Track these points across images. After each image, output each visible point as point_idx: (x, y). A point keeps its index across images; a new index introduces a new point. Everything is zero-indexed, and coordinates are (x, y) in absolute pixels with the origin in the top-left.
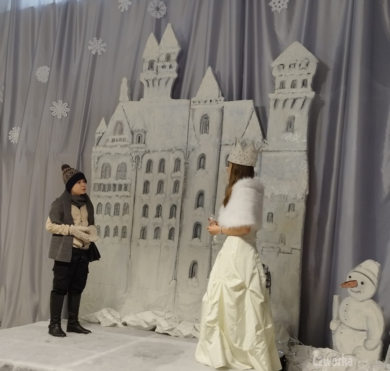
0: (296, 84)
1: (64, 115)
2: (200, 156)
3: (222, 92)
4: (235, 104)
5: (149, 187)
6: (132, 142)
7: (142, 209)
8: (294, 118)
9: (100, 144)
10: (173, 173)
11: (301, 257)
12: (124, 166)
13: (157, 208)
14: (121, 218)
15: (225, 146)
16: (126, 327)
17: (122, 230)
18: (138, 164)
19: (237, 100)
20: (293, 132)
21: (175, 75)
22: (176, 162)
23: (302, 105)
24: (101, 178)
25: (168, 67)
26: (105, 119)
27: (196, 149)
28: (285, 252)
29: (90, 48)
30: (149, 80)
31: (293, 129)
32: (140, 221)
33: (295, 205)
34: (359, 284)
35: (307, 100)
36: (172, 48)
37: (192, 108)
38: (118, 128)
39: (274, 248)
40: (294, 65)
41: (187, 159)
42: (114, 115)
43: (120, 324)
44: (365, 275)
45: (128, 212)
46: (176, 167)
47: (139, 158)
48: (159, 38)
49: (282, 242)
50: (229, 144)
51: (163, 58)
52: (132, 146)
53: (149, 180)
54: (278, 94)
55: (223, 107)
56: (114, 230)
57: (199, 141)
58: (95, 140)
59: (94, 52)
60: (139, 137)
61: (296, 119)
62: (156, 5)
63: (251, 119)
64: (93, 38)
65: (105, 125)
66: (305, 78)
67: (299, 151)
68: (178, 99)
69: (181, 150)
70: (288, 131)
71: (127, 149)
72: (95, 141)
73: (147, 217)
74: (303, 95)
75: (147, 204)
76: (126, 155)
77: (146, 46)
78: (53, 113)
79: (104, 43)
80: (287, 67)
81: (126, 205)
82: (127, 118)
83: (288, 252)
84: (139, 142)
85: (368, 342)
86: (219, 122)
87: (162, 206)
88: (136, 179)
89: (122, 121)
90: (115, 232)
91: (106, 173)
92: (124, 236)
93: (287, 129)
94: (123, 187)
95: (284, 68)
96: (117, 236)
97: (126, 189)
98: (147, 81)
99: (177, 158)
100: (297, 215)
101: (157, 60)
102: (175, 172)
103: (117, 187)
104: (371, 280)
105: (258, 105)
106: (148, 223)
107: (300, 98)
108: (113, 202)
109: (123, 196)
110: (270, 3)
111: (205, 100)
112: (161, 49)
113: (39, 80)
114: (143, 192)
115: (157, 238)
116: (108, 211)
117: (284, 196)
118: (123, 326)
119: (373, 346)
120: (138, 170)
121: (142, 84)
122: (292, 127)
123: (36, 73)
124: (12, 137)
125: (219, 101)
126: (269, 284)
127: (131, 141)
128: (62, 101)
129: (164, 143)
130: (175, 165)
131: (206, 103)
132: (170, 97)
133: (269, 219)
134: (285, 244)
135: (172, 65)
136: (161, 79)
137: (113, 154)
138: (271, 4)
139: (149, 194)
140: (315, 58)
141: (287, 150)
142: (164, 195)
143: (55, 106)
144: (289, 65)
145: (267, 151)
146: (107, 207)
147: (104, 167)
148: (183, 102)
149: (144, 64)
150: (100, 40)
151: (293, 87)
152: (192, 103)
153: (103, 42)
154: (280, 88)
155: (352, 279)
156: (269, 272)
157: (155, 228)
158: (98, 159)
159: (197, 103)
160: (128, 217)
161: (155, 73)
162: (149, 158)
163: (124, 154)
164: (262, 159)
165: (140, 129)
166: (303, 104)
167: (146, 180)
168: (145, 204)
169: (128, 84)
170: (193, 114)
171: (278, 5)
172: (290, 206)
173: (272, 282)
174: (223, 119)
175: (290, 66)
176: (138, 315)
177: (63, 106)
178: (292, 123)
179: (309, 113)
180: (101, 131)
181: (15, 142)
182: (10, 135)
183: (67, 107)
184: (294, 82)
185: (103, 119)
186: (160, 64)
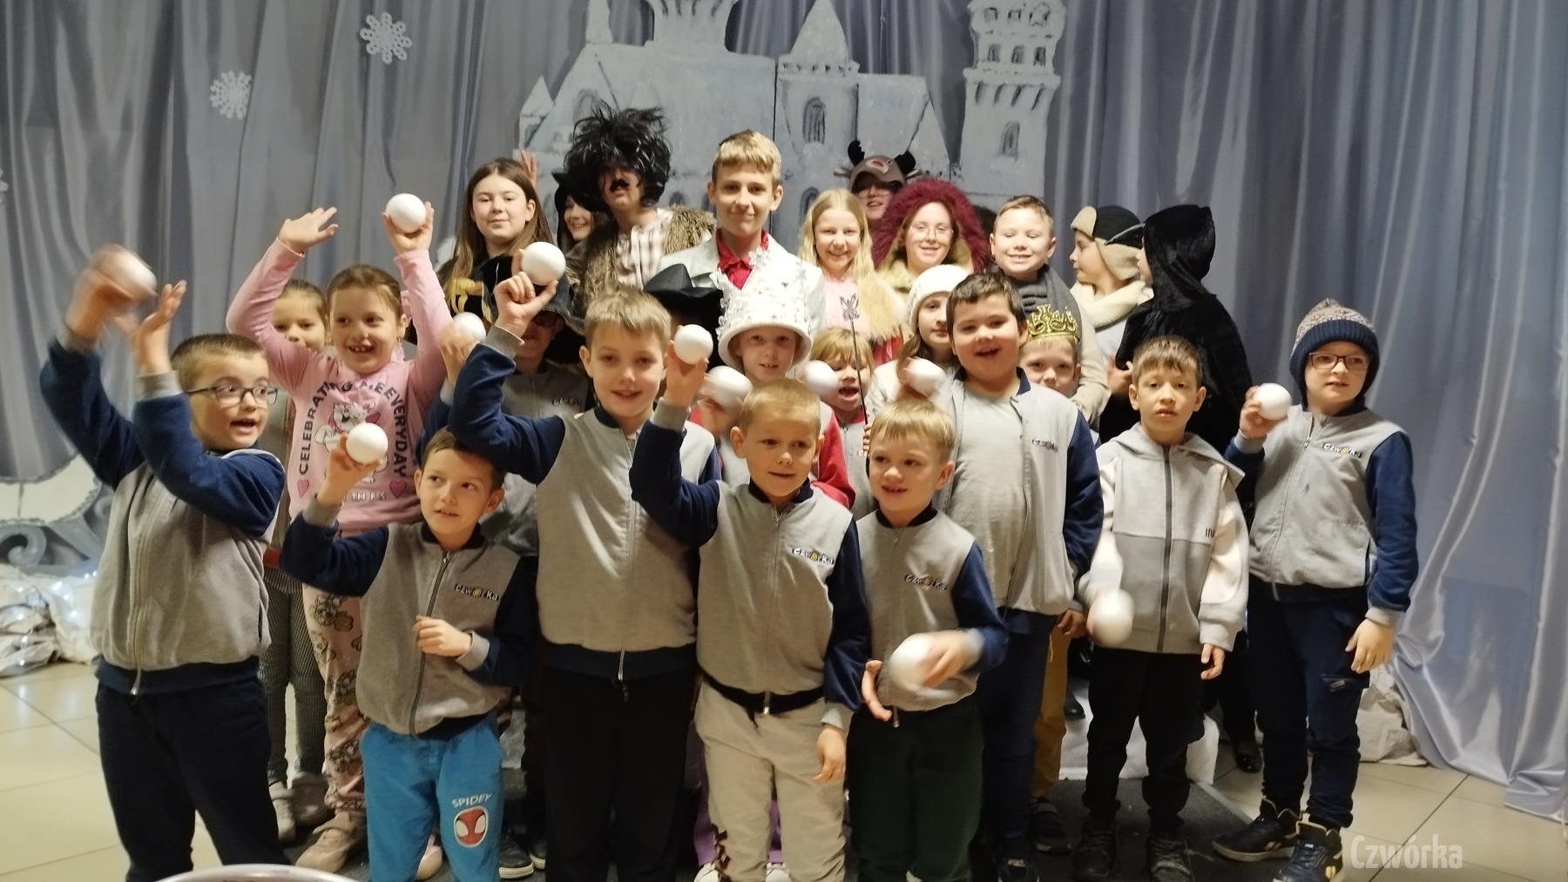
0: (1022, 54)
1: (399, 55)
2: (805, 193)
3: (851, 48)
4: (885, 82)
8: (1018, 127)
20: (1016, 159)
23: (1034, 101)
26: (545, 80)
27: (795, 175)
31: (1017, 150)
35: (1044, 92)
37: (780, 80)
40: (1017, 14)
42: (572, 73)
54: (985, 71)
55: (857, 85)
57: (802, 158)
58: (520, 130)
61: (1022, 129)
63: (924, 120)
65: (547, 96)
66: (1041, 45)
68: (744, 53)
70: (1005, 154)
72: (519, 132)
74: (1037, 82)
78: (368, 46)
80: (1003, 15)
82: (609, 84)
86: (848, 116)
89: (596, 92)
93: (1004, 150)
95: (996, 17)
107: (1031, 86)
111: (814, 63)
122: (1014, 147)
124: (223, 100)
125: (847, 71)
128: (390, 17)
131: (816, 71)
132: (724, 44)
140: (1062, 4)
141: (1002, 192)
143: (372, 27)
144: (1007, 13)
148: (755, 62)
151: (1017, 61)
152: (781, 68)
154: (989, 59)
159: (796, 69)
166: (1037, 100)
170: (785, 95)
175: (1010, 15)
177: (394, 30)
178: (1015, 138)
179: (1048, 120)
180: (535, 111)
181: (235, 114)
182: (215, 93)
183: (404, 34)
184: (1019, 51)
185: (541, 81)
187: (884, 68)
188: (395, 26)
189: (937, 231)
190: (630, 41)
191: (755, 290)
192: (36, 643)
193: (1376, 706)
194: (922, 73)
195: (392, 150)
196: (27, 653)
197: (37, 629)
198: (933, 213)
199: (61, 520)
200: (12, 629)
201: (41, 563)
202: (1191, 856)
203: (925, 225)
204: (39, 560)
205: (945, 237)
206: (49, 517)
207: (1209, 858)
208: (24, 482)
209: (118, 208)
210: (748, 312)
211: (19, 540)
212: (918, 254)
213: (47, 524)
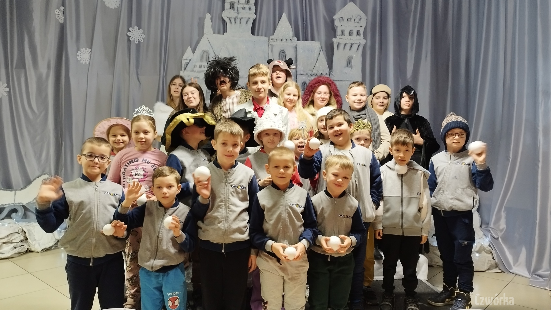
0: (352, 33)
1: (140, 40)
4: (306, 44)
9: (187, 69)
15: (300, 75)
20: (351, 67)
21: (254, 16)
25: (247, 9)
30: (231, 18)
31: (352, 65)
35: (360, 45)
37: (270, 44)
38: (205, 56)
40: (350, 19)
42: (200, 45)
50: (303, 74)
51: (243, 1)
54: (340, 39)
55: (297, 45)
58: (182, 64)
61: (353, 58)
63: (320, 56)
65: (191, 52)
66: (359, 29)
68: (258, 36)
70: (348, 67)
72: (182, 66)
74: (358, 42)
78: (130, 38)
80: (345, 20)
82: (212, 48)
89: (208, 51)
93: (347, 65)
95: (343, 20)
98: (229, 18)
101: (238, 2)
107: (356, 43)
111: (282, 38)
121: (224, 20)
122: (351, 64)
124: (82, 58)
125: (293, 41)
131: (283, 41)
132: (251, 33)
135: (251, 8)
136: (242, 18)
140: (365, 16)
141: (348, 80)
143: (131, 31)
148: (262, 39)
149: (225, 4)
151: (351, 35)
152: (271, 40)
154: (341, 35)
159: (276, 40)
161: (236, 13)
166: (358, 48)
169: (211, 19)
170: (272, 49)
174: (297, 54)
175: (348, 20)
178: (351, 61)
179: (362, 55)
180: (188, 58)
181: (85, 62)
182: (79, 56)
183: (142, 33)
184: (351, 31)
185: (189, 47)
186: (240, 6)
187: (305, 39)
188: (139, 31)
189: (325, 94)
190: (219, 33)
191: (265, 117)
192: (22, 246)
193: (483, 252)
194: (319, 41)
195: (139, 73)
196: (19, 249)
197: (22, 241)
198: (323, 88)
199: (29, 203)
200: (13, 241)
201: (22, 218)
202: (420, 305)
203: (320, 93)
204: (22, 217)
205: (327, 96)
206: (25, 202)
207: (426, 305)
208: (16, 190)
209: (46, 96)
210: (263, 125)
211: (15, 211)
212: (318, 102)
213: (24, 204)
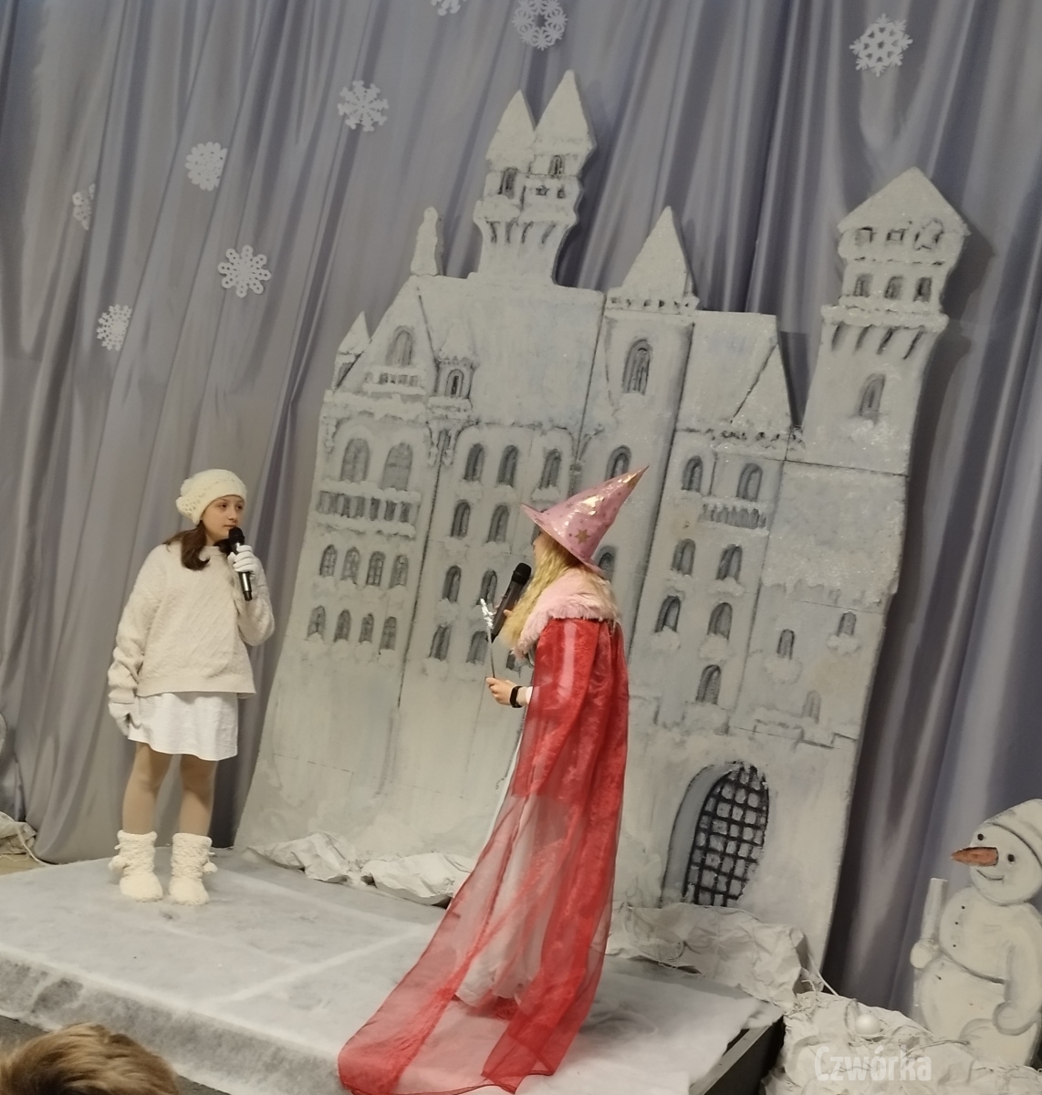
0: (900, 287)
1: (254, 288)
2: (615, 451)
3: (694, 281)
4: (727, 321)
5: (468, 519)
6: (436, 390)
7: (442, 578)
8: (883, 382)
9: (346, 383)
10: (537, 490)
11: (856, 761)
12: (406, 453)
13: (484, 579)
14: (385, 595)
15: (686, 434)
16: (371, 888)
17: (385, 627)
18: (443, 453)
19: (731, 310)
20: (876, 418)
21: (571, 219)
22: (547, 460)
23: (908, 347)
24: (342, 478)
25: (553, 193)
26: (366, 315)
27: (606, 430)
28: (816, 741)
29: (342, 109)
30: (499, 222)
31: (877, 411)
32: (434, 609)
33: (858, 617)
34: (1003, 858)
35: (923, 337)
36: (572, 140)
37: (606, 317)
38: (400, 347)
39: (788, 727)
40: (899, 235)
41: (579, 456)
42: (391, 309)
43: (356, 879)
44: (1022, 839)
45: (406, 580)
46: (547, 475)
47: (450, 437)
48: (536, 109)
49: (810, 715)
50: (697, 428)
51: (543, 166)
52: (433, 400)
53: (471, 500)
54: (848, 308)
55: (694, 325)
56: (363, 623)
57: (617, 410)
58: (334, 370)
59: (352, 123)
60: (456, 379)
61: (888, 385)
62: (539, 11)
63: (767, 368)
64: (355, 83)
65: (365, 333)
66: (927, 274)
67: (887, 474)
68: (571, 286)
69: (565, 429)
70: (861, 415)
71: (417, 410)
72: (333, 373)
73: (456, 600)
74: (915, 322)
75: (459, 566)
76: (413, 422)
77: (500, 127)
78: (225, 280)
79: (381, 100)
80: (880, 237)
81: (402, 560)
82: (426, 322)
83: (824, 743)
84: (453, 392)
85: (1007, 1012)
86: (677, 364)
87: (498, 575)
88: (436, 492)
89: (413, 329)
90: (366, 629)
91: (354, 467)
92: (387, 644)
93: (861, 409)
94: (398, 511)
95: (871, 239)
96: (370, 640)
97: (404, 518)
98: (492, 224)
99: (552, 448)
100: (859, 648)
101: (526, 170)
102: (544, 489)
103: (383, 507)
104: (1034, 853)
105: (789, 327)
106: (456, 617)
107: (907, 328)
108: (366, 548)
109: (396, 534)
110: (853, 44)
111: (646, 298)
112: (541, 141)
113: (195, 182)
114: (449, 532)
115: (476, 661)
116: (352, 572)
117: (831, 592)
118: (364, 884)
119: (1019, 1024)
120: (442, 468)
121: (476, 230)
122: (874, 406)
123: (187, 161)
124: (107, 333)
125: (683, 308)
126: (763, 820)
127: (430, 387)
128: (251, 250)
129: (520, 404)
130: (545, 468)
131: (648, 307)
132: (552, 277)
133: (782, 647)
134: (817, 719)
135: (565, 189)
136: (530, 224)
137: (378, 416)
138: (857, 47)
139: (466, 539)
140: (961, 222)
141: (852, 465)
142: (504, 547)
143: (231, 260)
144: (886, 233)
145: (799, 462)
146: (350, 559)
147: (353, 449)
148: (584, 296)
149: (488, 176)
150: (374, 90)
151: (892, 296)
152: (609, 304)
153: (379, 97)
154: (855, 294)
155: (985, 843)
156: (766, 788)
157: (473, 633)
158: (338, 424)
159: (625, 304)
160: (403, 594)
161: (517, 206)
162: (476, 441)
163: (408, 421)
164: (783, 482)
165: (460, 358)
166: (912, 347)
167: (462, 498)
168: (452, 564)
169: (437, 227)
170: (609, 335)
171: (877, 53)
172: (843, 619)
173: (769, 816)
174: (688, 357)
175: (889, 237)
176: (408, 861)
177: (254, 263)
178: (877, 395)
179: (924, 373)
180: (352, 349)
181: (114, 346)
182: (102, 326)
183: (263, 267)
184: (895, 282)
185: (362, 316)
186: (533, 183)
188: (256, 259)
190: (453, 273)
